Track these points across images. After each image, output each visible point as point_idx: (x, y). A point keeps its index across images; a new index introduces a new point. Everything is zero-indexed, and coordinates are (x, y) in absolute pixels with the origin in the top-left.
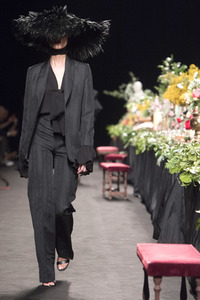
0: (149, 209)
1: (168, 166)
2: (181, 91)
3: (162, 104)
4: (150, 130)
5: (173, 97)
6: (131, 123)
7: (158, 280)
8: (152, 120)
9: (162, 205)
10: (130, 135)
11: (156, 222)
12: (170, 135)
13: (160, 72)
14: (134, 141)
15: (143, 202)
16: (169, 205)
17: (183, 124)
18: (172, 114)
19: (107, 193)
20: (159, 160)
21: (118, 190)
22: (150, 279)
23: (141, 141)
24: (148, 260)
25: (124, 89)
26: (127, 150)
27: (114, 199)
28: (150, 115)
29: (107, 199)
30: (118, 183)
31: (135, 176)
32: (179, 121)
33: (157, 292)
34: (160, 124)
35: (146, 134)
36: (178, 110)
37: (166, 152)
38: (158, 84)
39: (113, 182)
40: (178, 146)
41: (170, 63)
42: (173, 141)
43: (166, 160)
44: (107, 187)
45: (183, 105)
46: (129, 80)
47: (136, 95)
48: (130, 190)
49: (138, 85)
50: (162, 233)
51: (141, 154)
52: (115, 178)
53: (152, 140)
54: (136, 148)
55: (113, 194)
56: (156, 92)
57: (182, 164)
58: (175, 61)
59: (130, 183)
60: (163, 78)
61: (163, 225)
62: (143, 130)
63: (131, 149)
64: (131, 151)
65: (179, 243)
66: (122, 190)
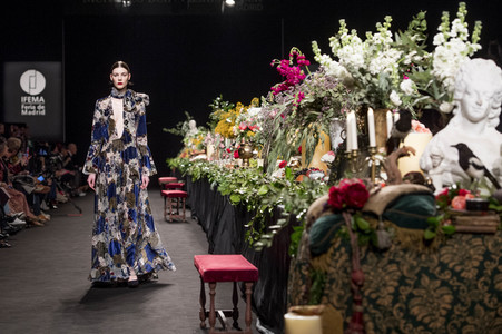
0: (204, 229)
1: (220, 189)
2: (230, 125)
3: (214, 137)
4: (204, 161)
5: (223, 131)
6: (187, 156)
7: (213, 286)
8: (206, 153)
9: (216, 223)
10: (187, 166)
11: (211, 240)
12: (221, 164)
13: (212, 110)
14: (190, 170)
15: (200, 223)
16: (222, 223)
17: (232, 154)
18: (222, 146)
19: (168, 216)
20: (213, 185)
21: (178, 213)
22: (206, 285)
23: (196, 170)
24: (204, 269)
25: (181, 127)
26: (185, 179)
27: (174, 222)
28: (203, 148)
29: (168, 222)
30: (177, 208)
31: (192, 201)
32: (229, 151)
33: (212, 296)
34: (213, 155)
35: (201, 164)
36: (228, 142)
37: (218, 177)
38: (210, 120)
39: (173, 207)
40: (228, 172)
41: (220, 102)
42: (224, 169)
43: (218, 184)
44: (168, 211)
45: (232, 137)
46: (185, 119)
47: (192, 131)
48: (188, 214)
49: (193, 123)
50: (216, 247)
51: (197, 181)
52: (175, 204)
53: (205, 169)
54: (192, 176)
55: (174, 217)
56: (208, 128)
57: (232, 186)
58: (224, 100)
59: (188, 207)
60: (214, 115)
61: (217, 241)
62: (198, 161)
63: (188, 177)
64: (188, 180)
65: (231, 253)
66: (181, 213)
